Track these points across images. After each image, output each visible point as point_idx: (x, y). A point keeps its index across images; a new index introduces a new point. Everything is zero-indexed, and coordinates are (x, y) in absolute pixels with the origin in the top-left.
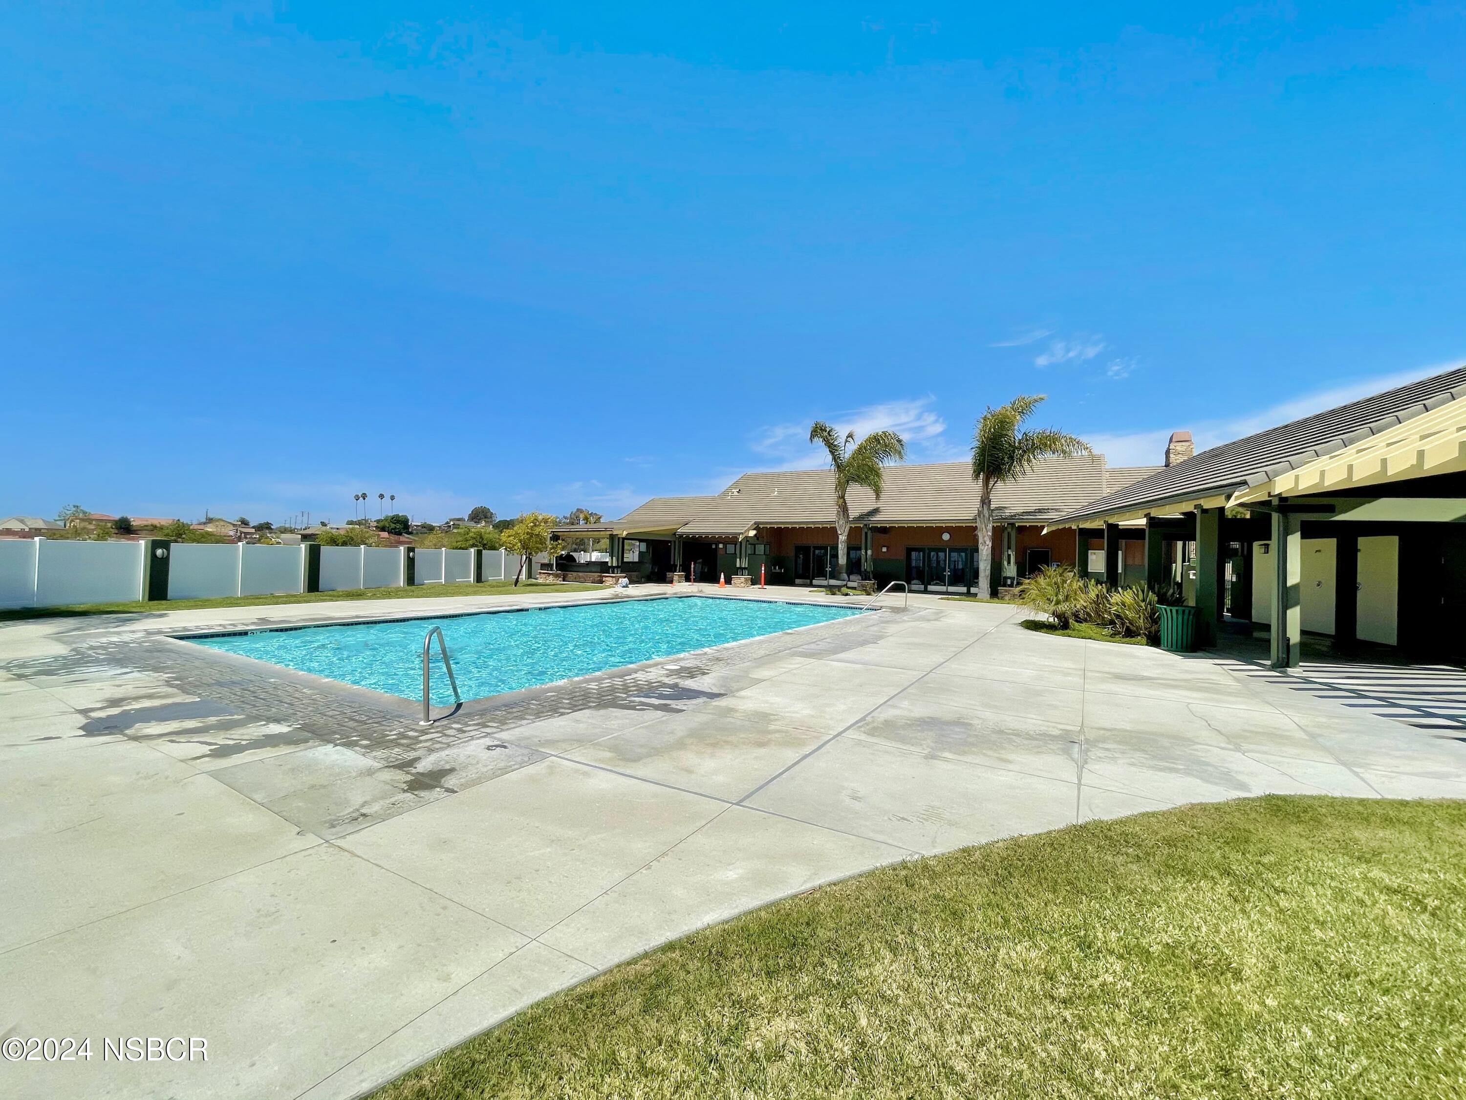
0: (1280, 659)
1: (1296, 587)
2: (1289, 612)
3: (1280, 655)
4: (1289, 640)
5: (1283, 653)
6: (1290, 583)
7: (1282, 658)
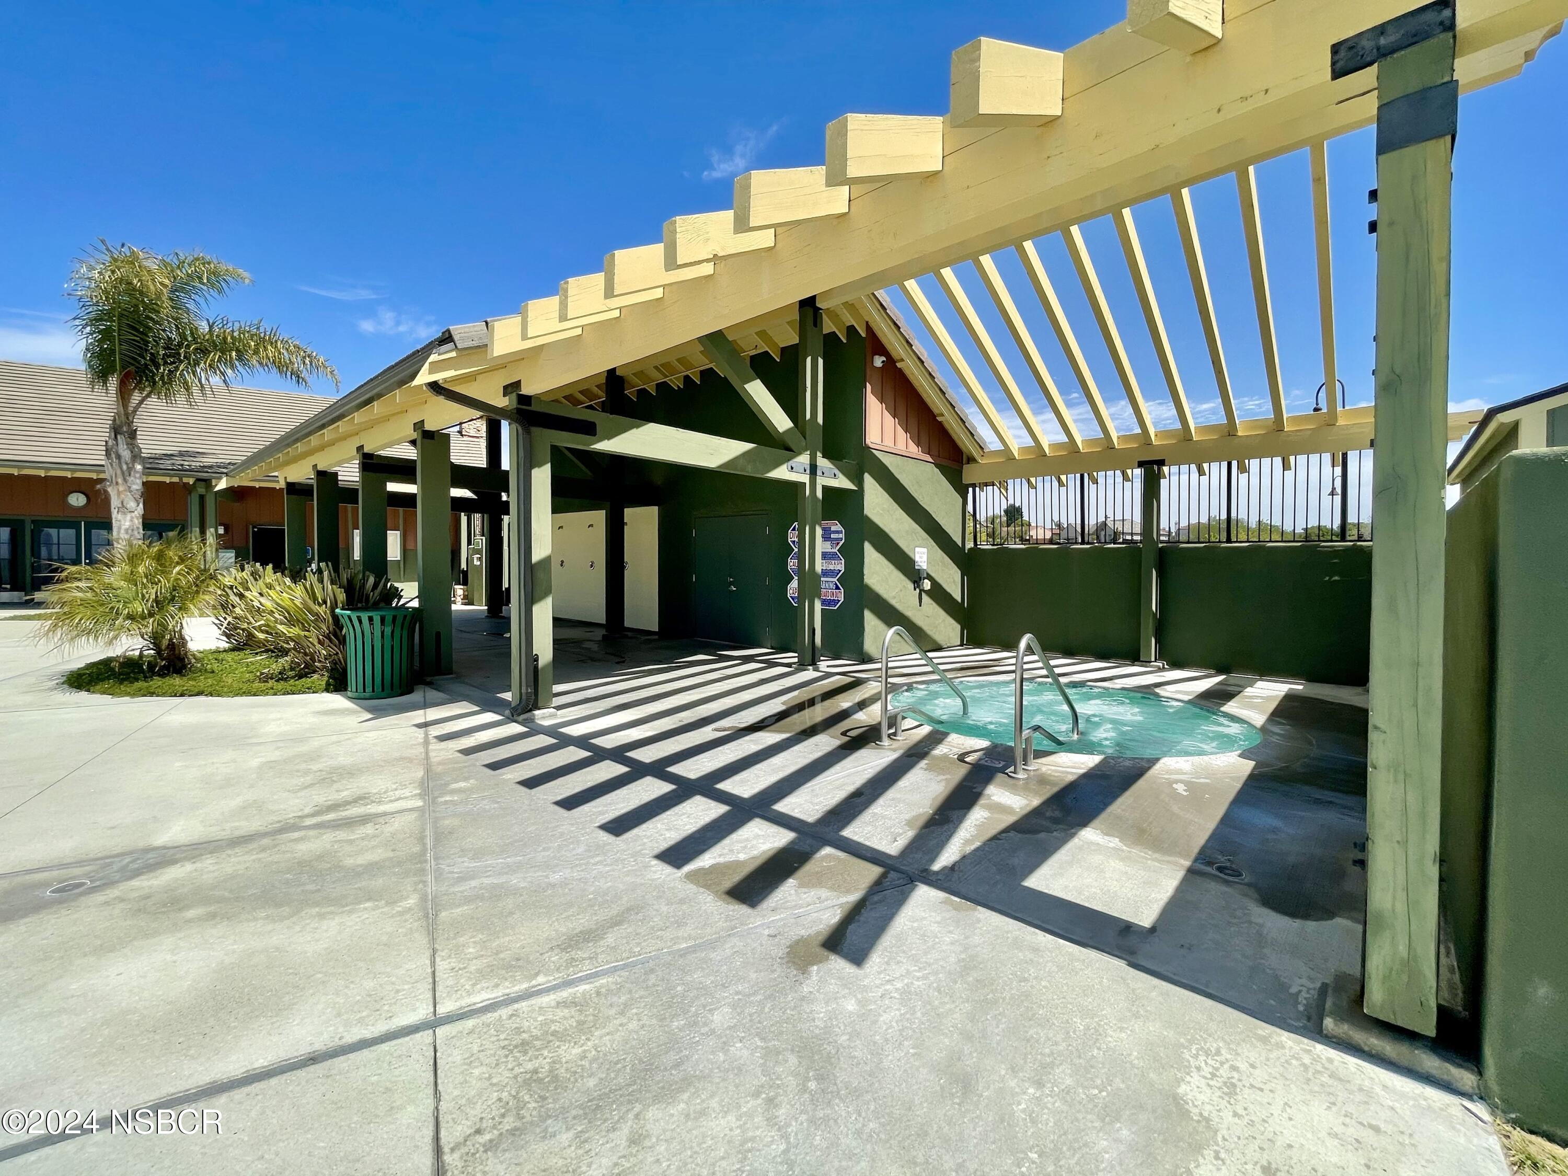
0: (524, 697)
1: (546, 562)
2: (536, 609)
3: (524, 690)
4: (536, 660)
5: (527, 686)
6: (536, 557)
7: (527, 693)
